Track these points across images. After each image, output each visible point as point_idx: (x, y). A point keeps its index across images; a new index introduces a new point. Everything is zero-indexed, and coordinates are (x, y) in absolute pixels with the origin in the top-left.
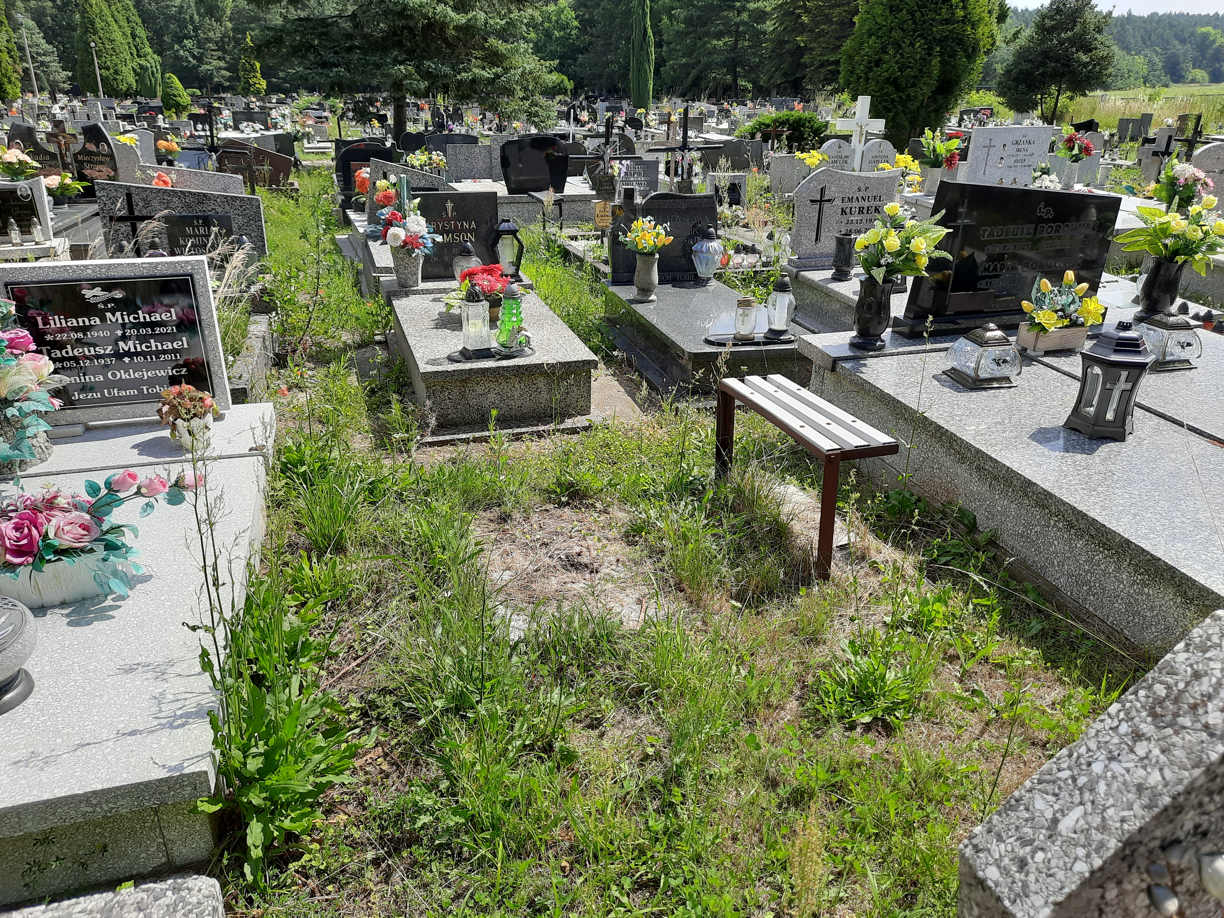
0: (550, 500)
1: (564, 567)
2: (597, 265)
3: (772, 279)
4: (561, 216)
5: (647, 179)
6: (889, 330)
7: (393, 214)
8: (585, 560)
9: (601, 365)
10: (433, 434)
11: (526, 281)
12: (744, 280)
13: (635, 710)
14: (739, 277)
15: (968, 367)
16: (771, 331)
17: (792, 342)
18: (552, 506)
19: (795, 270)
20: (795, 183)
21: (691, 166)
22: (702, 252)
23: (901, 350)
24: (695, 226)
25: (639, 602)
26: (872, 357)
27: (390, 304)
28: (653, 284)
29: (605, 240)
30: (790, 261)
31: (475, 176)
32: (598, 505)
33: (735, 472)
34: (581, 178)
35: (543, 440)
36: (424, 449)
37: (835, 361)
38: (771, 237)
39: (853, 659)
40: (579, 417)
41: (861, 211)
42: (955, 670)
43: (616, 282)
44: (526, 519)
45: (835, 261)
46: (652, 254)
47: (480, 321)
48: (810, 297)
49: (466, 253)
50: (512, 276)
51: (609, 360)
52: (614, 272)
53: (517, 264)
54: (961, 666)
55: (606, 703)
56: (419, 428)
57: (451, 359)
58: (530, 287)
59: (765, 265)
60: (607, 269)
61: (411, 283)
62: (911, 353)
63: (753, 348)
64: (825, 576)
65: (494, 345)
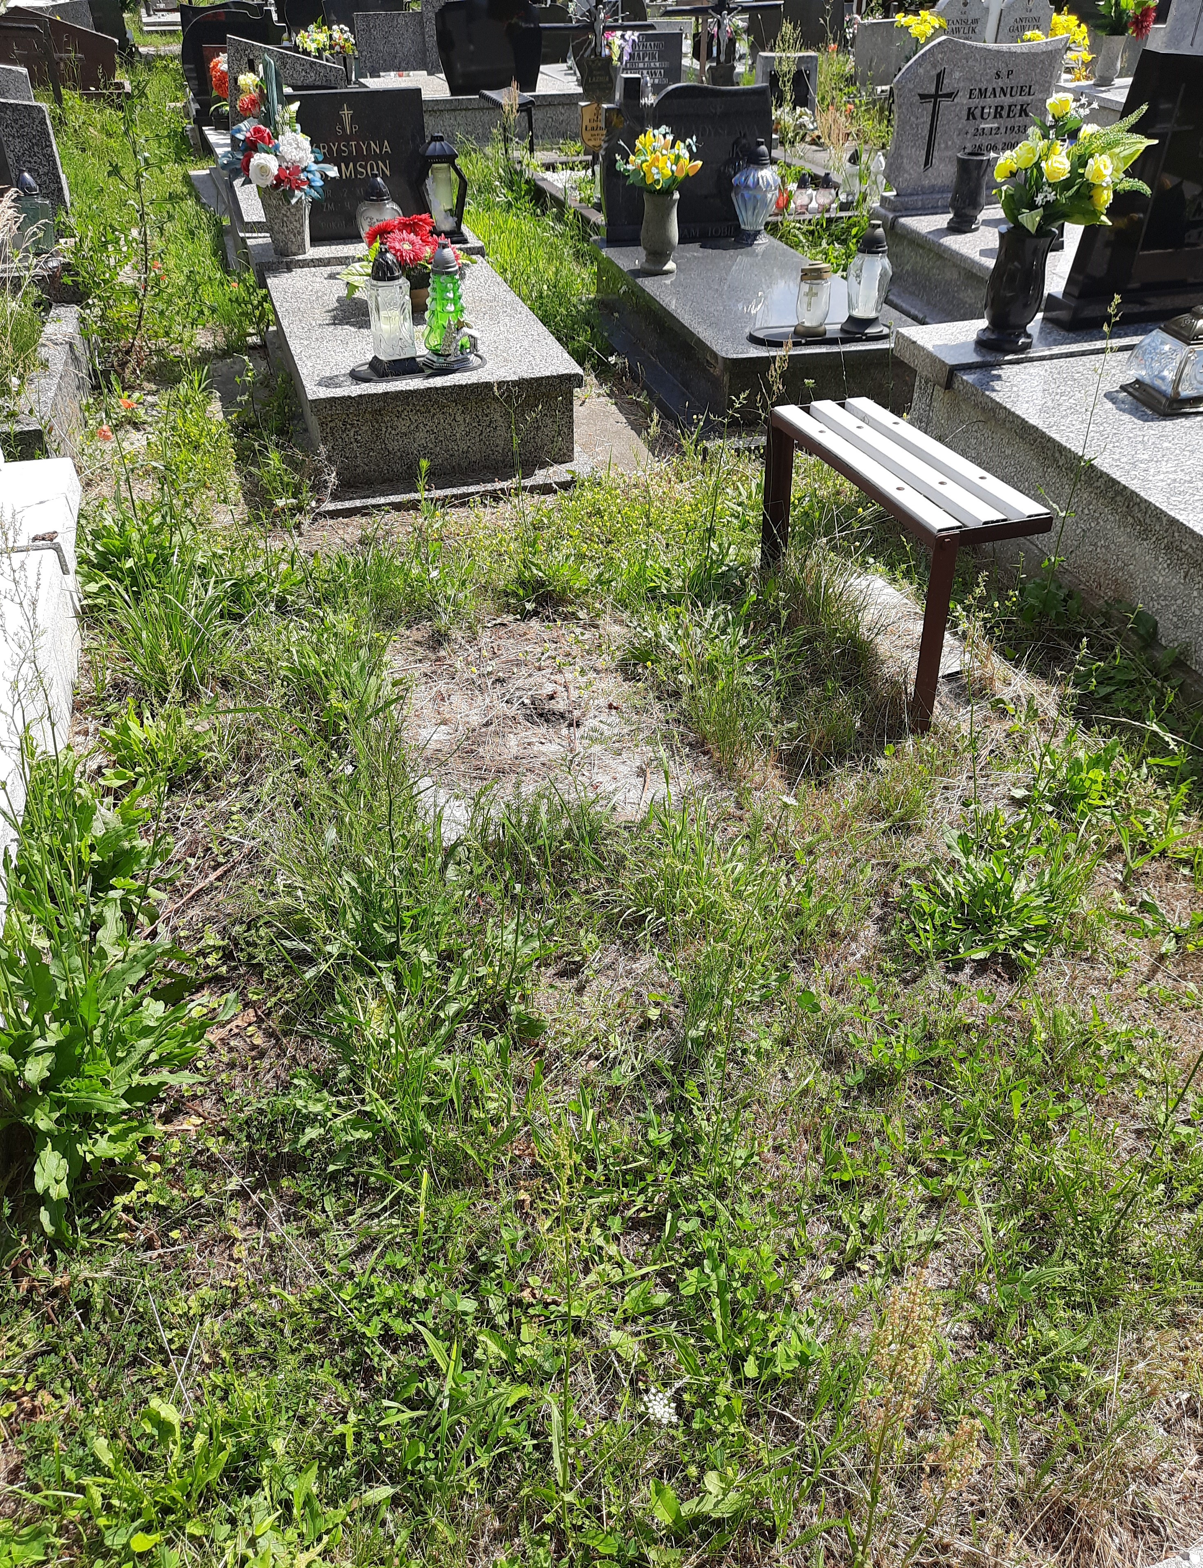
0: (507, 608)
1: (528, 718)
2: (584, 212)
3: (854, 231)
4: (531, 128)
5: (666, 64)
6: (1040, 316)
7: (257, 131)
8: (560, 705)
9: (591, 379)
10: (335, 497)
11: (474, 242)
12: (812, 233)
13: (631, 947)
14: (805, 228)
15: (1163, 379)
16: (851, 319)
17: (886, 337)
18: (511, 618)
19: (891, 216)
20: (893, 69)
21: (732, 42)
22: (747, 187)
23: (1056, 350)
24: (736, 143)
25: (641, 773)
26: (1010, 362)
27: (263, 285)
28: (668, 242)
29: (597, 168)
30: (884, 200)
31: (400, 67)
32: (582, 614)
33: (791, 560)
34: (563, 66)
35: (501, 503)
36: (322, 521)
37: (954, 370)
38: (854, 159)
39: (963, 861)
40: (556, 467)
41: (998, 114)
42: (1115, 870)
43: (613, 241)
44: (473, 639)
45: (954, 199)
46: (667, 192)
47: (397, 312)
48: (913, 259)
49: (376, 196)
50: (448, 234)
51: (603, 371)
52: (609, 224)
53: (458, 213)
54: (1125, 864)
55: (588, 938)
56: (313, 488)
57: (356, 377)
58: (480, 251)
59: (843, 207)
60: (599, 218)
61: (294, 249)
62: (1072, 355)
63: (823, 349)
64: (923, 725)
65: (421, 351)
